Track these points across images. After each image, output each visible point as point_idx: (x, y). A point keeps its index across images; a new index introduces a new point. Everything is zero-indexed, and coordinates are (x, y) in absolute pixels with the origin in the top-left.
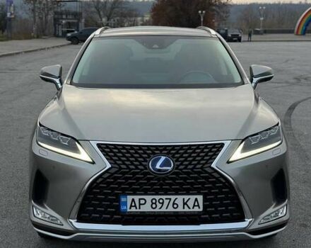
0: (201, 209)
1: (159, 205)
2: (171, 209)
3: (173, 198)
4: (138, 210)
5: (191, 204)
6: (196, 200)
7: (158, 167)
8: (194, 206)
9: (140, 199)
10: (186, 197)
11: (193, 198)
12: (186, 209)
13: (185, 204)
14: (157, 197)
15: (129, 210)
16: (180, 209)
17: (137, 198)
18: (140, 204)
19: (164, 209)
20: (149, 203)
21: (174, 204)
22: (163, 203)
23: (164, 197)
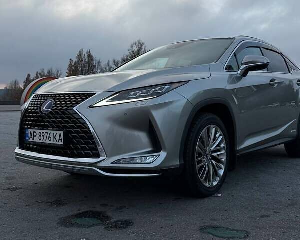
0: (63, 144)
1: (43, 138)
2: (48, 142)
3: (49, 132)
4: (33, 141)
5: (57, 138)
6: (60, 134)
7: (44, 109)
8: (60, 140)
9: (34, 132)
10: (55, 132)
11: (59, 133)
12: (55, 143)
13: (55, 138)
14: (42, 131)
15: (30, 140)
16: (52, 142)
17: (33, 131)
18: (34, 136)
19: (44, 142)
20: (38, 136)
21: (49, 137)
22: (44, 136)
23: (45, 132)
